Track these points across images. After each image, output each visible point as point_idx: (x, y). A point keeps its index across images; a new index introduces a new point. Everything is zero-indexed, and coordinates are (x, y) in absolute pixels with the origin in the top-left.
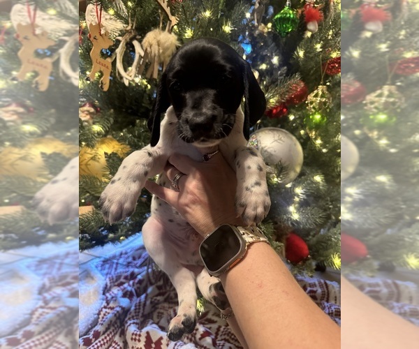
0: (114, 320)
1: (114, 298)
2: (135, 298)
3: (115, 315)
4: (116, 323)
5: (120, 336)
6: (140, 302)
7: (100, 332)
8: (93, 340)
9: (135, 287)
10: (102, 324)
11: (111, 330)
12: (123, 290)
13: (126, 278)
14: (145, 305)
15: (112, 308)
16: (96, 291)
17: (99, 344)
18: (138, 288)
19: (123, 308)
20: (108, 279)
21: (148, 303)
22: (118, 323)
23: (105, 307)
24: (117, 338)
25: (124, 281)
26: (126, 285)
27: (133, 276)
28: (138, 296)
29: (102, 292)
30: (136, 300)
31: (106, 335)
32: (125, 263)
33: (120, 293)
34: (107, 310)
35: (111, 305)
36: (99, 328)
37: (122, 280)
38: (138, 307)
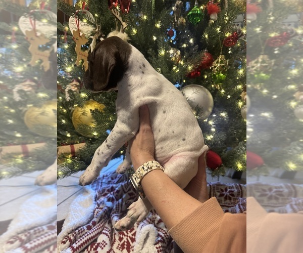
0: (104, 214)
1: (102, 203)
2: (115, 201)
3: (104, 212)
4: (105, 216)
5: (108, 224)
6: (119, 203)
7: (96, 222)
8: (93, 226)
9: (115, 195)
10: (97, 217)
11: (103, 221)
12: (107, 198)
13: (108, 191)
14: (122, 205)
15: (102, 209)
16: (90, 199)
17: (96, 228)
18: (117, 195)
19: (108, 208)
20: (97, 192)
21: (124, 204)
22: (107, 216)
23: (97, 208)
24: (107, 225)
25: (107, 192)
26: (109, 195)
27: (113, 189)
28: (117, 200)
29: (94, 200)
30: (116, 203)
31: (100, 223)
32: (107, 182)
33: (106, 200)
34: (99, 210)
35: (101, 206)
36: (95, 220)
37: (106, 192)
38: (118, 206)
